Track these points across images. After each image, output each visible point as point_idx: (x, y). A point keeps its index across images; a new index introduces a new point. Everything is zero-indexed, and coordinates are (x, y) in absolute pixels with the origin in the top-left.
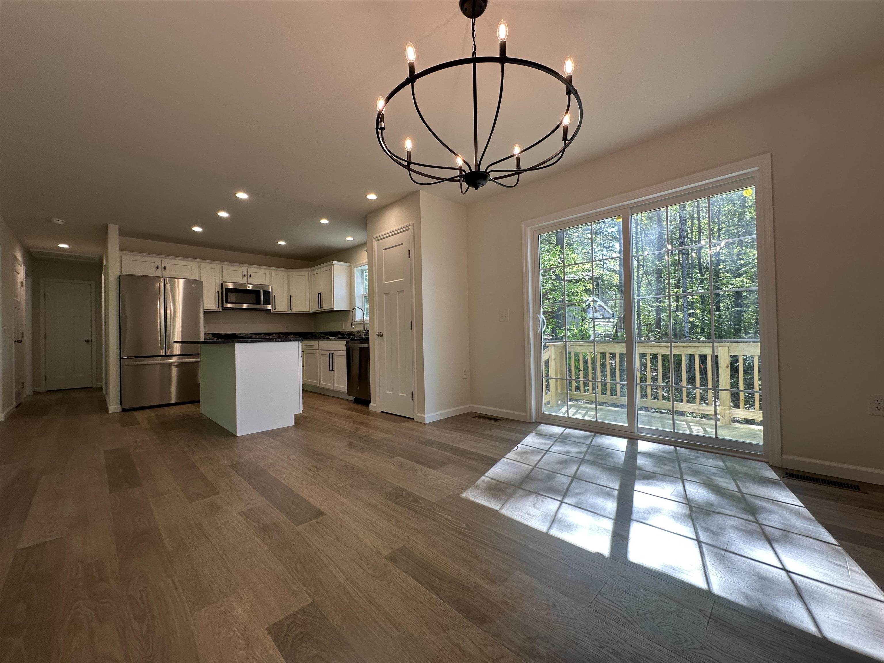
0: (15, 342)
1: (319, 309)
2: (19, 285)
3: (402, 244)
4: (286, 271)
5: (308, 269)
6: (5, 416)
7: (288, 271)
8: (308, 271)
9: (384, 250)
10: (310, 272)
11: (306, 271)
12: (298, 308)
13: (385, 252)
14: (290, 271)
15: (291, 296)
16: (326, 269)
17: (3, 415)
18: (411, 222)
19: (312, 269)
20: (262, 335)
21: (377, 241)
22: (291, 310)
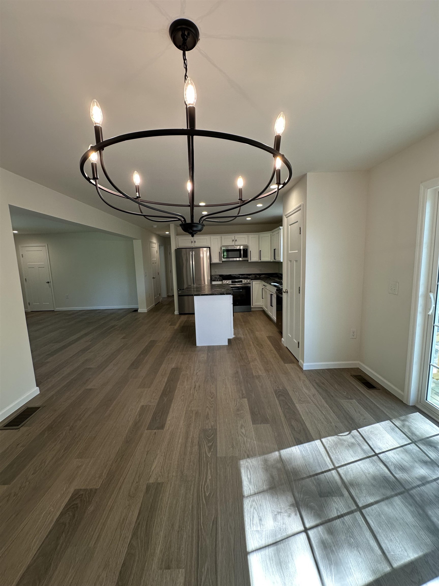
0: (153, 278)
1: (275, 260)
2: (156, 252)
3: (297, 222)
4: (258, 234)
5: (270, 232)
6: (147, 310)
7: (259, 234)
8: (270, 233)
9: (290, 225)
10: (271, 233)
11: (269, 233)
12: (264, 259)
13: (290, 227)
14: (260, 234)
15: (260, 251)
16: (277, 232)
17: (146, 310)
18: (303, 203)
19: (272, 231)
20: (246, 275)
21: (287, 218)
22: (260, 260)
